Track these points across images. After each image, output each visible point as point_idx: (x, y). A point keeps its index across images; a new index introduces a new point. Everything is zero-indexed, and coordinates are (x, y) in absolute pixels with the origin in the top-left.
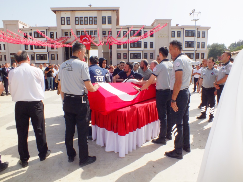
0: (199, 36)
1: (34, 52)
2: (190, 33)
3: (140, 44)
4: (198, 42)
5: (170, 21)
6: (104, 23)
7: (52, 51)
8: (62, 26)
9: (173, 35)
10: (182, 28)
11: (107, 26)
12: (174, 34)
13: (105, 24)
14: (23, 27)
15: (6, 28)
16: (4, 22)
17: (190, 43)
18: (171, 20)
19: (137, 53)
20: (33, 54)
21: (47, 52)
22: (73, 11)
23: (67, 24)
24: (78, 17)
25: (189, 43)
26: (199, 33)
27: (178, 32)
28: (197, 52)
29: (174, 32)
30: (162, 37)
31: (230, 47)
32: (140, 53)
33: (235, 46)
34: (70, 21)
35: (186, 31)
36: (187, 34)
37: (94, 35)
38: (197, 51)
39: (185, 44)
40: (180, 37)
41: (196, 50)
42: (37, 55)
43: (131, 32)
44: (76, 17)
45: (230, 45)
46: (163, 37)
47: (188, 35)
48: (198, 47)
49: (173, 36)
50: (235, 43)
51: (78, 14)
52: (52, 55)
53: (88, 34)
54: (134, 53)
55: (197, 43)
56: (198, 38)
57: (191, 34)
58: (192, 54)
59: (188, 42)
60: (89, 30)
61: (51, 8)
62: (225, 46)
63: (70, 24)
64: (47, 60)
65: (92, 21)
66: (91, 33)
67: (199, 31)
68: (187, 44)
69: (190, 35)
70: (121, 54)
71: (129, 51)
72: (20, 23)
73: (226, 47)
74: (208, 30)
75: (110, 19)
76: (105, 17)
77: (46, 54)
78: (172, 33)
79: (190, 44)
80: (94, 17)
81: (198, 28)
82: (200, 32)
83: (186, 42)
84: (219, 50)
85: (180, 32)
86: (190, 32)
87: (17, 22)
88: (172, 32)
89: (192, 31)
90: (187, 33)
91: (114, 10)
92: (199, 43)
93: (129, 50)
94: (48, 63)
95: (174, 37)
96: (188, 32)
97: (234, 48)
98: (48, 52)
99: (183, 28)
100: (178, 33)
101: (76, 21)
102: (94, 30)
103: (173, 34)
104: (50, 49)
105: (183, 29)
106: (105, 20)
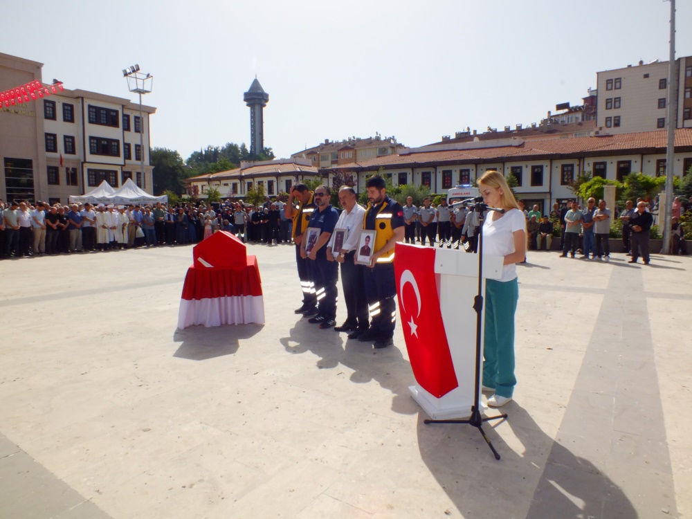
0: (127, 128)
2: (102, 115)
4: (126, 142)
5: (38, 66)
9: (50, 111)
10: (78, 98)
12: (51, 109)
17: (105, 143)
18: (42, 65)
25: (103, 142)
26: (127, 118)
27: (64, 105)
28: (125, 169)
29: (53, 103)
30: (13, 111)
31: (189, 161)
33: (201, 160)
35: (90, 107)
36: (94, 117)
38: (124, 165)
39: (90, 143)
40: (72, 121)
41: (123, 163)
45: (190, 157)
46: (16, 113)
47: (96, 119)
48: (128, 156)
49: (51, 116)
50: (202, 152)
55: (125, 144)
56: (125, 132)
57: (105, 119)
58: (111, 174)
59: (99, 140)
62: (179, 158)
67: (126, 112)
68: (95, 145)
69: (103, 119)
73: (182, 160)
74: (150, 115)
78: (45, 107)
79: (104, 145)
81: (123, 106)
82: (128, 116)
83: (91, 138)
84: (171, 166)
85: (72, 106)
86: (102, 112)
88: (46, 101)
89: (108, 111)
90: (94, 114)
92: (129, 145)
95: (54, 117)
96: (96, 112)
97: (199, 165)
99: (83, 98)
100: (64, 110)
103: (48, 109)
105: (80, 100)
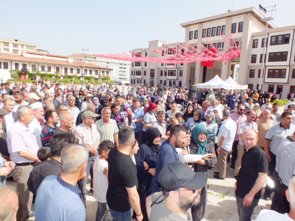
1: (167, 68)
3: (285, 55)
6: (233, 31)
7: (181, 67)
8: (190, 41)
11: (237, 35)
13: (235, 32)
14: (163, 45)
15: (150, 47)
16: (149, 42)
19: (280, 70)
20: (166, 70)
21: (176, 68)
22: (201, 23)
23: (195, 38)
24: (205, 29)
32: (285, 69)
34: (197, 34)
37: (222, 48)
42: (169, 71)
43: (271, 39)
44: (203, 30)
51: (206, 26)
52: (181, 71)
53: (216, 48)
54: (274, 70)
60: (217, 42)
61: (181, 24)
63: (197, 38)
64: (175, 76)
65: (220, 30)
66: (219, 46)
70: (255, 71)
71: (267, 67)
72: (159, 41)
75: (241, 25)
76: (236, 24)
77: (175, 70)
80: (223, 26)
87: (157, 41)
91: (247, 13)
93: (266, 65)
94: (176, 79)
98: (178, 68)
101: (203, 33)
102: (222, 42)
104: (179, 65)
106: (236, 28)
